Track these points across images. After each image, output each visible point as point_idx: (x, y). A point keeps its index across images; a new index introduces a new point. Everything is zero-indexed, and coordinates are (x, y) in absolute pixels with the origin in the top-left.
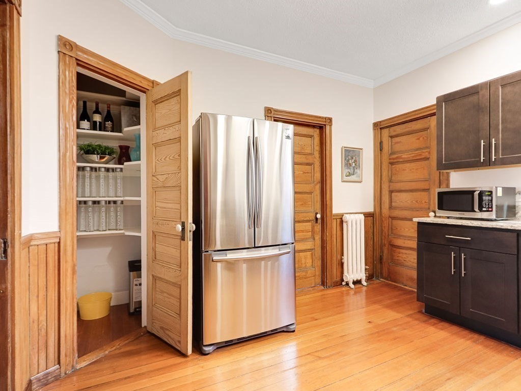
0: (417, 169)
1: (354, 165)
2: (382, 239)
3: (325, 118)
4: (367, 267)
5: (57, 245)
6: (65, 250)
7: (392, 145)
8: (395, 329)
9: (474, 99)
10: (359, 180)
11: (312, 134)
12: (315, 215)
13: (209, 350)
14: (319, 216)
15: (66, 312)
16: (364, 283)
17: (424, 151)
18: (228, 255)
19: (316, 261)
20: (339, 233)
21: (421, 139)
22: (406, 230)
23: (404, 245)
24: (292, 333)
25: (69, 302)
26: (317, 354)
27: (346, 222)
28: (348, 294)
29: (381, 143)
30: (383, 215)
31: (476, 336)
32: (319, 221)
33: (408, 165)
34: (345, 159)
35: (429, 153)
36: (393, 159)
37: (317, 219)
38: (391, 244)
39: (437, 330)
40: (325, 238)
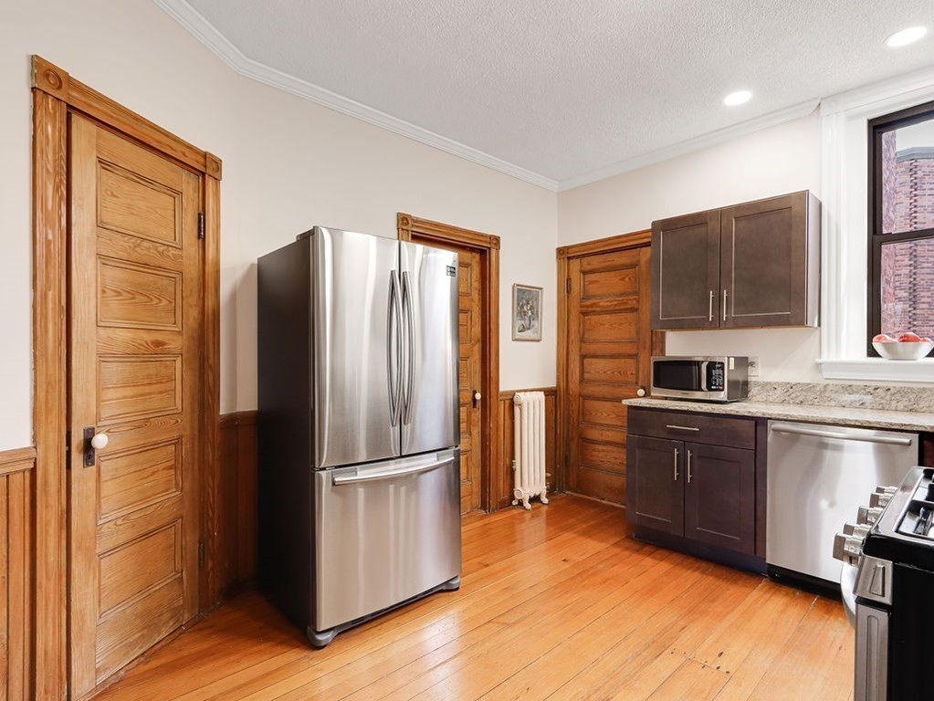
0: (621, 324)
1: (530, 314)
2: (568, 430)
3: (490, 237)
4: (549, 475)
5: (27, 474)
6: (46, 483)
7: (584, 285)
8: (601, 566)
9: (700, 231)
10: (536, 338)
11: (469, 261)
12: (471, 394)
13: (327, 639)
14: (478, 396)
15: (46, 605)
16: (545, 500)
17: (631, 298)
18: (358, 473)
19: (473, 469)
20: (508, 422)
21: (627, 279)
22: (605, 414)
23: (601, 438)
24: (454, 592)
25: (52, 585)
26: (501, 620)
27: (520, 405)
28: (522, 520)
29: (569, 280)
30: (571, 393)
31: (704, 565)
32: (479, 404)
33: (608, 317)
34: (518, 304)
35: (638, 301)
36: (587, 306)
37: (474, 400)
38: (583, 436)
39: (657, 562)
40: (488, 433)
